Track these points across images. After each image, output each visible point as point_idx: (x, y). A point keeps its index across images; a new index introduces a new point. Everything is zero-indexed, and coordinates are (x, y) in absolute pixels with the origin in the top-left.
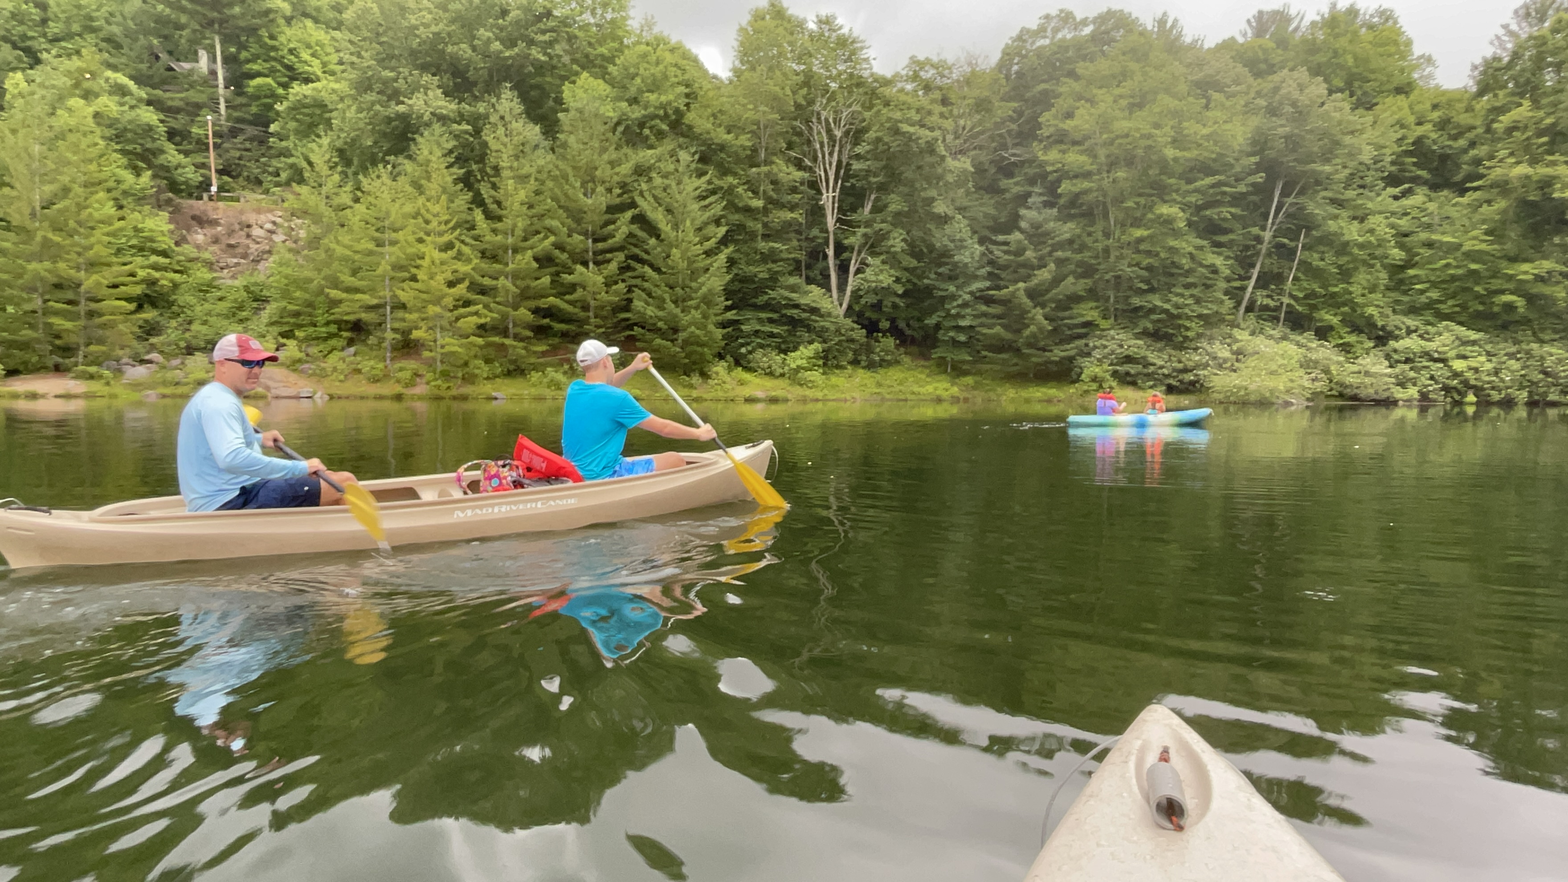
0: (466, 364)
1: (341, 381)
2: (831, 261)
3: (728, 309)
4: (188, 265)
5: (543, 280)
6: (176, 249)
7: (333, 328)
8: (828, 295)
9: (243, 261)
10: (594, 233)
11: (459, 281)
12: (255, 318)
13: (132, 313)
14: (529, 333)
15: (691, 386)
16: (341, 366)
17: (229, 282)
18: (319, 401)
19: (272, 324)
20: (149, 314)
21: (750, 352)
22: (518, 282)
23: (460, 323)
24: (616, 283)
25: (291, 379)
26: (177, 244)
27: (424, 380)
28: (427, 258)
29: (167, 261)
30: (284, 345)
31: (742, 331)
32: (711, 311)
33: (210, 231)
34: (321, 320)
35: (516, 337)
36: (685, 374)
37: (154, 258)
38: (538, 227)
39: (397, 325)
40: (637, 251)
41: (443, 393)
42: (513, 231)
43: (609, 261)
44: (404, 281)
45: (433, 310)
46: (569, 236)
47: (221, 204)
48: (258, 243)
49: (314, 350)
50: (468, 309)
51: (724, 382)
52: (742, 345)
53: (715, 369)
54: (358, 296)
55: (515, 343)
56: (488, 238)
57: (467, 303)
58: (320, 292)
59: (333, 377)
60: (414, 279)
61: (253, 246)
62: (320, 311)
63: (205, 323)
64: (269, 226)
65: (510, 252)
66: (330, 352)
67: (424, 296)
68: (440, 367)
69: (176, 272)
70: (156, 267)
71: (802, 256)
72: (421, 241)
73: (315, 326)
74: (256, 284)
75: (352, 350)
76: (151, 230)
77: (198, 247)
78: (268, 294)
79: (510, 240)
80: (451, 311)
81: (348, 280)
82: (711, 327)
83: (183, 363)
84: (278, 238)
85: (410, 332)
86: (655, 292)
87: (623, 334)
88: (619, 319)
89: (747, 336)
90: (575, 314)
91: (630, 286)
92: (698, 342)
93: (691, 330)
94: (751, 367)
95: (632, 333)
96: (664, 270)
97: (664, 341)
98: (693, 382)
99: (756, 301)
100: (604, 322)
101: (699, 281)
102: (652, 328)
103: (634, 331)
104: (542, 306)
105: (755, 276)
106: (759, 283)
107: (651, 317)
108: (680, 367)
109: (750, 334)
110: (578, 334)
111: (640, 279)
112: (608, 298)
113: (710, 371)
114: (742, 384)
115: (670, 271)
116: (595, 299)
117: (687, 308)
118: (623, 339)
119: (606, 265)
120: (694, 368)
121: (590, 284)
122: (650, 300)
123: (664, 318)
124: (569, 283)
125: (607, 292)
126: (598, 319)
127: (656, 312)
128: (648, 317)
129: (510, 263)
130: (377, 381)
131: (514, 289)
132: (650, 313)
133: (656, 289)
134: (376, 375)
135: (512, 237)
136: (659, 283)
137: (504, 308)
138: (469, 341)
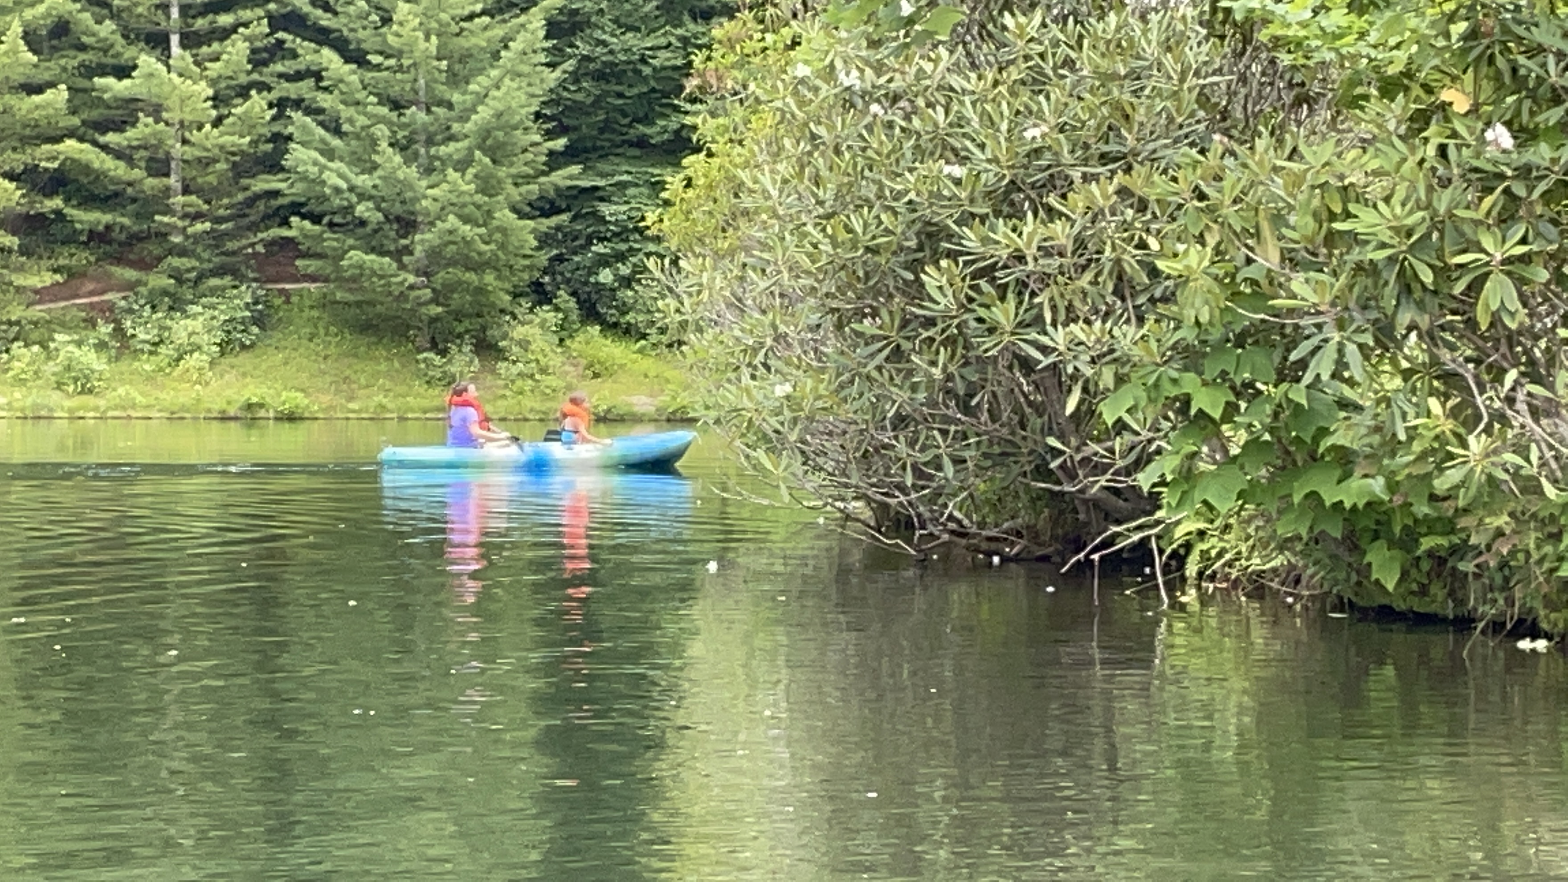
14: (9, 240)
86: (351, 121)
87: (260, 236)
88: (248, 193)
89: (616, 234)
90: (130, 184)
91: (281, 105)
92: (467, 257)
93: (448, 226)
94: (629, 323)
95: (285, 232)
96: (375, 59)
97: (373, 257)
98: (453, 369)
99: (648, 131)
100: (208, 202)
101: (472, 87)
102: (337, 219)
103: (291, 227)
104: (43, 164)
105: (643, 60)
106: (657, 80)
107: (337, 190)
108: (419, 329)
109: (626, 229)
110: (136, 238)
111: (311, 82)
112: (222, 140)
113: (505, 337)
114: (596, 375)
115: (392, 62)
116: (185, 142)
117: (437, 163)
118: (260, 248)
119: (216, 46)
120: (460, 329)
121: (172, 102)
122: (336, 142)
123: (374, 192)
124: (116, 99)
125: (217, 122)
126: (193, 198)
127: (352, 176)
128: (328, 191)
132: (334, 180)
133: (352, 112)
136: (359, 96)
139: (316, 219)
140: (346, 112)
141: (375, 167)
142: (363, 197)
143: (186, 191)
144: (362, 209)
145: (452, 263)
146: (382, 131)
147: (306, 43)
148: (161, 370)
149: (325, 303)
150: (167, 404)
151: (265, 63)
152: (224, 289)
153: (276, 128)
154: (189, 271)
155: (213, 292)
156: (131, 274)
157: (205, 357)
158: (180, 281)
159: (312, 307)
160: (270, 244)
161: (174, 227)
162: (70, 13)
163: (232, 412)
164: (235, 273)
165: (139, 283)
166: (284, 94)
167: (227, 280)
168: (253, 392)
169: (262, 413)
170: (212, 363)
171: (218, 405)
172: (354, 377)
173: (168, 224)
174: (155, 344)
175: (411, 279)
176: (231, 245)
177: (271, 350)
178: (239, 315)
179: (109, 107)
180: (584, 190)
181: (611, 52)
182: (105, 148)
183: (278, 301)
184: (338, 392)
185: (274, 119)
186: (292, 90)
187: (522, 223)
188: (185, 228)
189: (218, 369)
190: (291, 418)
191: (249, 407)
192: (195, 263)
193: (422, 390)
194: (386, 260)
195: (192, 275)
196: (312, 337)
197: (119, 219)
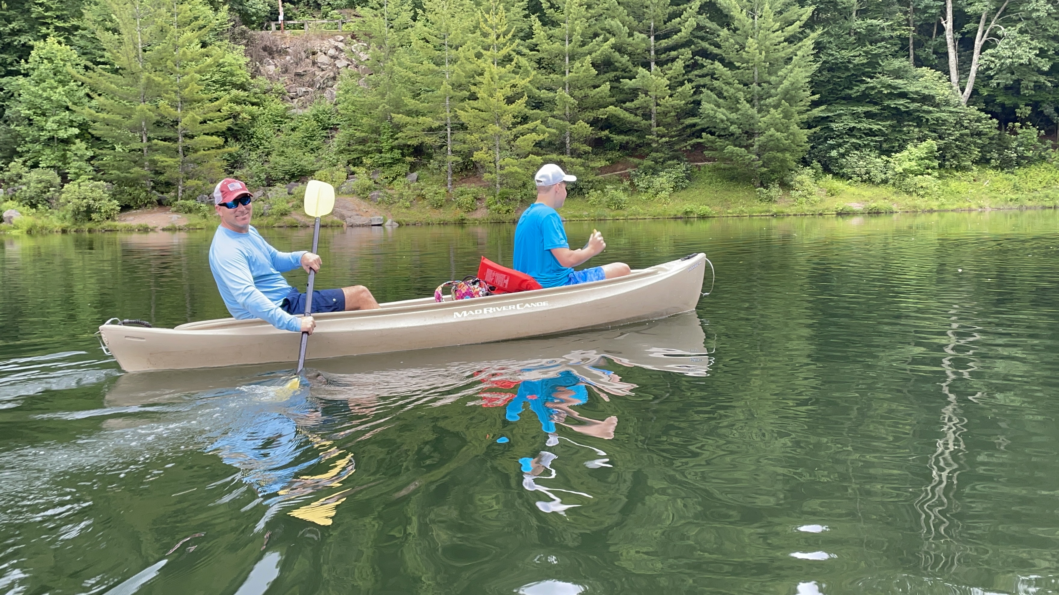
0: (524, 185)
1: (407, 208)
2: (949, 35)
3: (815, 104)
4: (263, 96)
5: (603, 87)
6: (252, 81)
7: (397, 154)
8: (945, 77)
9: (310, 89)
10: (656, 30)
11: (519, 96)
12: (325, 147)
13: (219, 147)
14: (589, 149)
15: (770, 200)
16: (406, 192)
17: (300, 112)
18: (389, 228)
19: (341, 152)
20: (234, 148)
21: (843, 156)
22: (576, 93)
23: (518, 142)
24: (682, 84)
25: (362, 208)
26: (253, 77)
27: (484, 205)
28: (487, 74)
29: (246, 94)
30: (353, 173)
31: (832, 130)
32: (794, 109)
33: (279, 61)
34: (386, 146)
35: (574, 153)
36: (762, 185)
37: (234, 92)
38: (597, 28)
39: (458, 147)
40: (705, 45)
41: (503, 217)
42: (570, 36)
43: (673, 60)
44: (463, 100)
45: (493, 129)
46: (630, 35)
47: (287, 33)
48: (323, 70)
49: (379, 177)
50: (526, 126)
51: (810, 194)
52: (833, 147)
53: (799, 178)
54: (421, 119)
55: (573, 160)
56: (545, 46)
57: (525, 119)
58: (385, 117)
59: (400, 204)
60: (473, 97)
61: (319, 73)
62: (385, 137)
63: (282, 154)
64: (332, 52)
65: (567, 59)
66: (394, 179)
67: (483, 115)
68: (499, 190)
69: (253, 104)
70: (237, 101)
71: (910, 33)
72: (479, 56)
73: (381, 152)
74: (324, 112)
75: (415, 175)
76: (230, 65)
77: (270, 78)
78: (336, 122)
79: (567, 47)
80: (509, 129)
81: (411, 103)
82: (794, 128)
83: (264, 195)
84: (341, 63)
85: (471, 154)
86: (727, 91)
87: (689, 142)
88: (684, 125)
89: (838, 136)
90: (636, 123)
91: (698, 87)
92: (778, 146)
93: (770, 133)
94: (844, 173)
95: (699, 140)
96: (737, 64)
97: (737, 148)
98: (772, 194)
99: (850, 92)
100: (667, 129)
101: (780, 73)
102: (722, 133)
103: (702, 138)
104: (601, 117)
105: (849, 62)
106: (855, 70)
107: (722, 121)
108: (756, 178)
109: (842, 134)
110: (638, 146)
111: (709, 77)
112: (672, 103)
113: (792, 181)
114: (832, 195)
115: (745, 65)
116: (658, 105)
117: (764, 107)
118: (689, 148)
119: (669, 65)
120: (773, 178)
121: (653, 87)
122: (721, 101)
123: (737, 121)
124: (630, 89)
125: (671, 96)
126: (661, 128)
127: (727, 114)
128: (718, 121)
129: (567, 72)
130: (441, 206)
131: (572, 100)
132: (721, 116)
133: (728, 87)
134: (439, 200)
135: (569, 43)
136: (731, 80)
137: (561, 122)
138: (527, 159)
139: (712, 134)
140: (725, 88)
141: (738, 110)
142: (732, 123)
143: (658, 125)
144: (733, 128)
145: (772, 149)
146: (741, 95)
147: (708, 61)
148: (649, 199)
149: (716, 170)
150: (652, 213)
151: (690, 72)
152: (674, 165)
153: (695, 97)
154: (660, 158)
155: (670, 166)
156: (636, 160)
157: (667, 193)
158: (657, 163)
159: (710, 172)
160: (692, 146)
161: (654, 141)
162: (610, 53)
163: (679, 215)
164: (678, 158)
165: (639, 164)
166: (698, 83)
167: (675, 161)
168: (688, 207)
169: (692, 215)
170: (670, 195)
171: (673, 213)
172: (729, 199)
173: (651, 139)
174: (647, 188)
175: (754, 157)
176: (677, 147)
177: (694, 189)
178: (681, 175)
179: (627, 93)
180: (823, 118)
181: (836, 59)
182: (626, 109)
183: (695, 170)
184: (722, 206)
185: (694, 93)
186: (702, 81)
187: (802, 131)
188: (658, 141)
189: (672, 197)
190: (703, 217)
191: (687, 213)
192: (662, 155)
193: (758, 204)
194: (743, 149)
195: (661, 160)
196: (710, 183)
197: (631, 138)
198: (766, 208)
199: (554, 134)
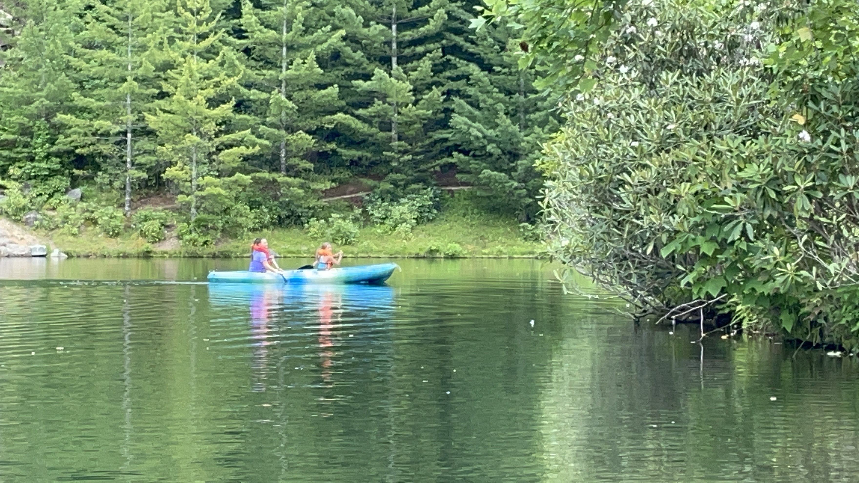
1: (74, 235)
5: (329, 89)
7: (55, 163)
10: (398, 18)
11: (224, 98)
14: (310, 166)
15: (537, 238)
22: (296, 95)
23: (221, 156)
24: (429, 88)
25: (15, 233)
27: (175, 234)
34: (40, 152)
35: (291, 170)
36: (528, 219)
39: (141, 159)
40: (459, 40)
41: (199, 250)
42: (289, 23)
43: (421, 56)
44: (151, 99)
45: (189, 139)
46: (366, 25)
49: (35, 193)
50: (232, 136)
54: (97, 123)
55: (289, 180)
56: (257, 34)
57: (231, 127)
59: (65, 230)
60: (163, 95)
62: (39, 141)
65: (284, 49)
66: (51, 196)
67: (179, 120)
68: (194, 215)
73: (33, 161)
75: (78, 191)
79: (285, 36)
80: (210, 139)
85: (160, 169)
86: (484, 101)
87: (438, 162)
88: (432, 140)
90: (371, 136)
91: (449, 93)
95: (450, 160)
96: (498, 69)
97: (495, 173)
98: (538, 232)
100: (411, 145)
102: (478, 153)
103: (453, 157)
104: (326, 126)
107: (477, 138)
108: (521, 210)
110: (374, 163)
111: (464, 81)
112: (417, 113)
115: (506, 70)
116: (399, 113)
117: (530, 123)
118: (438, 169)
119: (415, 63)
121: (392, 92)
122: (477, 113)
123: (497, 139)
124: (363, 91)
125: (415, 103)
126: (403, 143)
127: (485, 130)
128: (472, 138)
129: (284, 69)
130: (118, 234)
131: (290, 104)
132: (475, 132)
133: (485, 96)
134: (117, 226)
135: (288, 32)
136: (489, 88)
137: (276, 132)
138: (233, 178)
139: (466, 153)
140: (482, 97)
141: (497, 125)
142: (490, 141)
143: (400, 139)
144: (490, 148)
146: (500, 106)
147: (461, 61)
148: (387, 232)
149: (472, 197)
150: (388, 250)
151: (441, 72)
152: (419, 189)
153: (446, 105)
154: (401, 180)
155: (413, 191)
156: (371, 182)
157: (408, 225)
158: (397, 186)
159: (465, 199)
160: (442, 167)
161: (393, 158)
162: (340, 47)
163: (422, 254)
164: (425, 181)
165: (375, 187)
166: (450, 88)
167: (421, 185)
168: (433, 244)
169: (438, 255)
170: (412, 229)
171: (414, 251)
172: (486, 236)
173: (390, 156)
174: (384, 219)
175: (516, 184)
176: (423, 167)
177: (443, 222)
178: (427, 203)
179: (361, 96)
182: (358, 117)
183: (447, 196)
184: (477, 244)
185: (445, 100)
186: (454, 85)
188: (399, 158)
189: (416, 231)
190: (453, 257)
191: (431, 251)
192: (405, 177)
193: (521, 243)
194: (503, 174)
195: (402, 183)
196: (464, 215)
197: (365, 154)
198: (530, 249)
199: (267, 147)
